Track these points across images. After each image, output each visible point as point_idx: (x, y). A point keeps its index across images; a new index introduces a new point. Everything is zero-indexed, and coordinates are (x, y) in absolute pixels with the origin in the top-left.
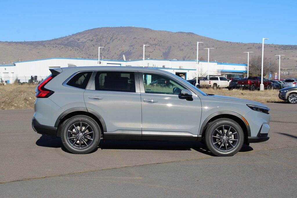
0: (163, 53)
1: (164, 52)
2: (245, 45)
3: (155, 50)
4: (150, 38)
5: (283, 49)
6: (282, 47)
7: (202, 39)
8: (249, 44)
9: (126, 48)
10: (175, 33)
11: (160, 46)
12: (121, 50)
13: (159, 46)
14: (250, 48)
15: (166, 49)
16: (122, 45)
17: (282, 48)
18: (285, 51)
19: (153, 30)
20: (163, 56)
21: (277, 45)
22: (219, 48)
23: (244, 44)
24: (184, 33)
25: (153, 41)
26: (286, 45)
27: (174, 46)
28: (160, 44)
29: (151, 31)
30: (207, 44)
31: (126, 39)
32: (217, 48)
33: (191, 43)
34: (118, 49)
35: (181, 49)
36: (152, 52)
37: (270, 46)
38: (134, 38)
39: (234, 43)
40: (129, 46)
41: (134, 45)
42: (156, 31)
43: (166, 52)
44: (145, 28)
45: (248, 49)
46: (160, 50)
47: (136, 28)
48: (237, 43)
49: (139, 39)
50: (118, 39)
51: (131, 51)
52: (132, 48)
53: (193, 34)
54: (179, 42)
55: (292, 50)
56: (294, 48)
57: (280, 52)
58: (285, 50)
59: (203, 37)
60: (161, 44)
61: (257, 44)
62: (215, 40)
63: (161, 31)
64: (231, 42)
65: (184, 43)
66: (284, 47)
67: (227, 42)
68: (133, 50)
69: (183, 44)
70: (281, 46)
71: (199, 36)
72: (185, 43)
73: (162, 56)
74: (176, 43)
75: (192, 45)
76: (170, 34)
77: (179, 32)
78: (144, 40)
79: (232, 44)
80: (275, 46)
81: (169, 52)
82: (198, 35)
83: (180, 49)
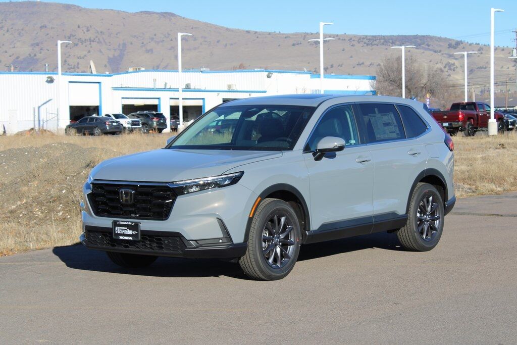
0: (109, 59)
1: (111, 56)
2: (286, 38)
3: (89, 52)
4: (79, 27)
5: (368, 45)
6: (365, 40)
7: (193, 26)
8: (295, 35)
9: (24, 50)
10: (132, 13)
11: (101, 43)
12: (13, 55)
13: (98, 43)
14: (298, 44)
15: (115, 50)
16: (15, 42)
17: (365, 43)
18: (372, 49)
19: (84, 9)
20: (108, 65)
21: (355, 36)
22: (232, 44)
23: (285, 36)
24: (153, 13)
25: (86, 32)
26: (373, 36)
27: (131, 44)
28: (101, 40)
29: (80, 10)
30: (205, 38)
31: (23, 30)
32: (226, 45)
33: (169, 34)
34: (6, 52)
35: (149, 48)
36: (83, 58)
37: (339, 39)
38: (41, 28)
39: (262, 34)
40: (32, 45)
41: (42, 43)
42: (92, 11)
43: (114, 55)
44: (64, 4)
45: (294, 45)
46: (101, 51)
47: (46, 4)
48: (270, 34)
49: (52, 28)
50: (5, 29)
51: (35, 55)
52: (37, 49)
53: (172, 15)
54: (143, 34)
55: (387, 47)
56: (391, 41)
57: (361, 50)
58: (372, 45)
59: (194, 21)
60: (103, 38)
61: (312, 34)
62: (222, 27)
63: (101, 10)
64: (256, 32)
65: (154, 37)
66: (369, 39)
67: (248, 32)
68: (40, 53)
69: (152, 39)
70: (363, 38)
71: (187, 19)
72: (155, 35)
73: (106, 66)
74: (135, 36)
75: (171, 40)
76: (122, 16)
77: (141, 12)
78: (63, 30)
79: (259, 36)
80: (351, 39)
81: (121, 56)
82: (184, 18)
83: (147, 50)
